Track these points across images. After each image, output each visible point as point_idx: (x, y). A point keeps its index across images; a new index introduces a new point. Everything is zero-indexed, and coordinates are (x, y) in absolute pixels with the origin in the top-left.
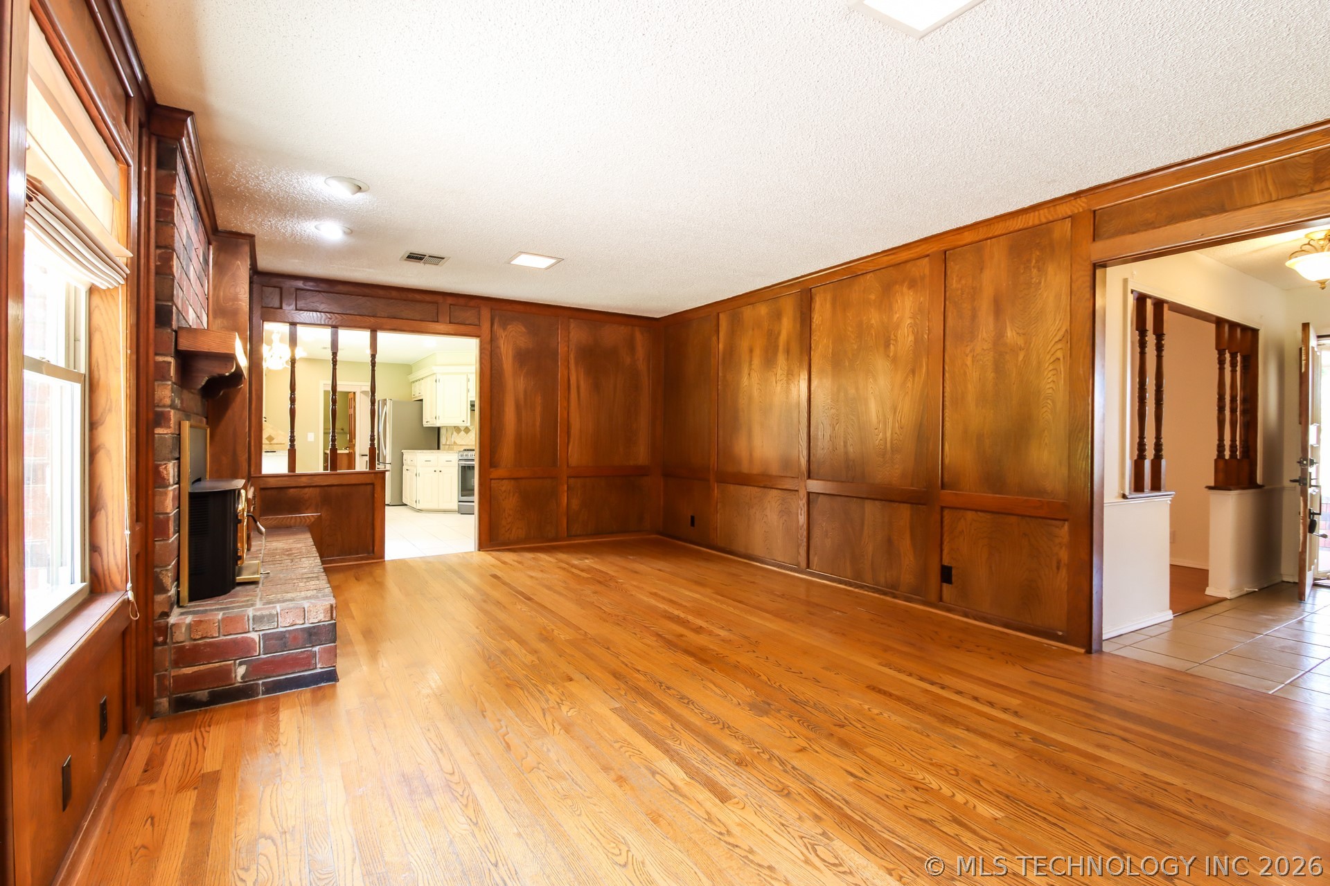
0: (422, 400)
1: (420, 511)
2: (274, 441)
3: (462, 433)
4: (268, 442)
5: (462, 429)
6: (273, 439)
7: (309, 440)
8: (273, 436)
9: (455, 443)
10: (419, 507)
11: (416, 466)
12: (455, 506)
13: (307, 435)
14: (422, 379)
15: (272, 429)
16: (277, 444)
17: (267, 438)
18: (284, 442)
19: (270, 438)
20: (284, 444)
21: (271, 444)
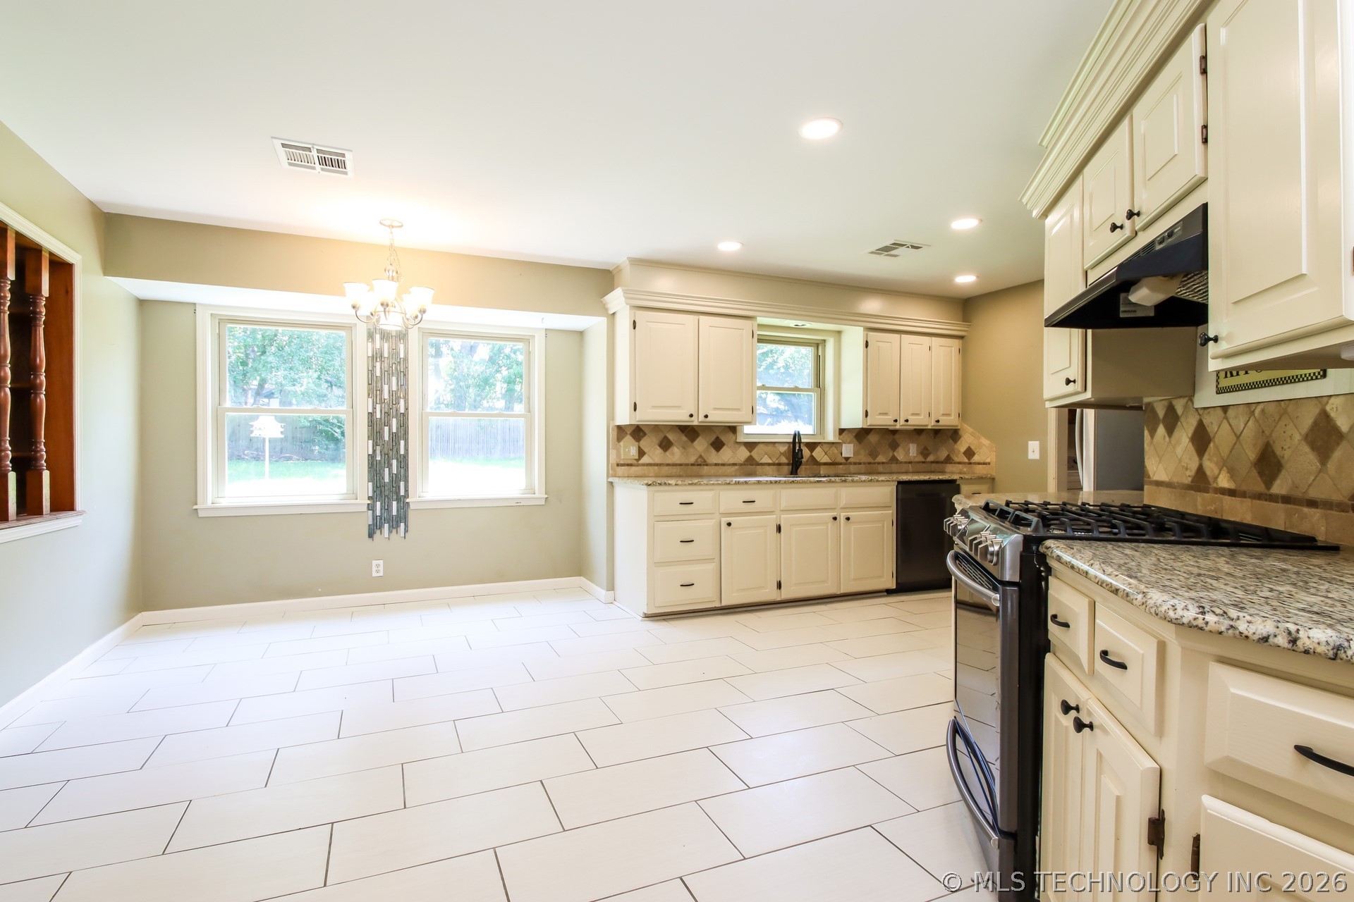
4: (969, 460)
6: (974, 454)
8: (973, 448)
15: (973, 435)
16: (979, 464)
17: (965, 453)
18: (988, 461)
19: (969, 453)
20: (989, 464)
21: (971, 463)
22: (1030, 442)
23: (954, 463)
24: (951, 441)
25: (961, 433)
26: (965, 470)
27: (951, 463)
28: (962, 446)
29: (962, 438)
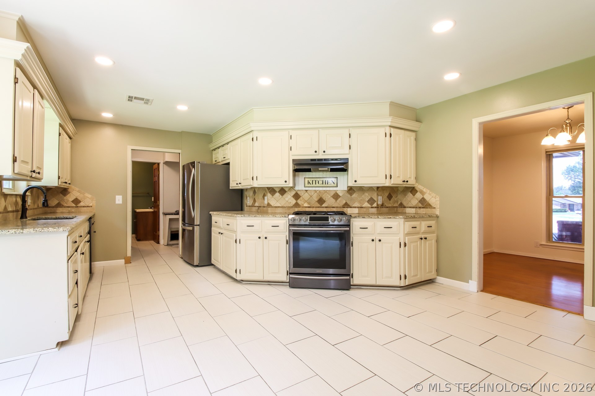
0: (228, 164)
1: (241, 282)
2: (82, 204)
3: (277, 194)
4: (74, 205)
5: (277, 190)
6: (80, 202)
7: (117, 202)
8: (79, 199)
9: (269, 205)
10: (239, 277)
11: (235, 232)
12: (284, 277)
13: (115, 196)
14: (228, 143)
15: (79, 192)
16: (84, 207)
17: (73, 201)
18: (91, 205)
19: (76, 201)
20: (91, 206)
21: (78, 207)
22: (116, 196)
23: (64, 207)
24: (61, 195)
25: (69, 190)
26: (73, 210)
27: (62, 207)
28: (70, 198)
29: (71, 194)
